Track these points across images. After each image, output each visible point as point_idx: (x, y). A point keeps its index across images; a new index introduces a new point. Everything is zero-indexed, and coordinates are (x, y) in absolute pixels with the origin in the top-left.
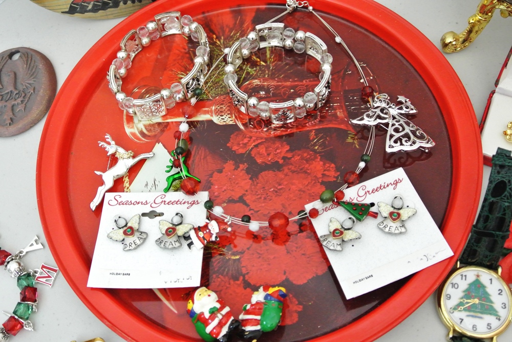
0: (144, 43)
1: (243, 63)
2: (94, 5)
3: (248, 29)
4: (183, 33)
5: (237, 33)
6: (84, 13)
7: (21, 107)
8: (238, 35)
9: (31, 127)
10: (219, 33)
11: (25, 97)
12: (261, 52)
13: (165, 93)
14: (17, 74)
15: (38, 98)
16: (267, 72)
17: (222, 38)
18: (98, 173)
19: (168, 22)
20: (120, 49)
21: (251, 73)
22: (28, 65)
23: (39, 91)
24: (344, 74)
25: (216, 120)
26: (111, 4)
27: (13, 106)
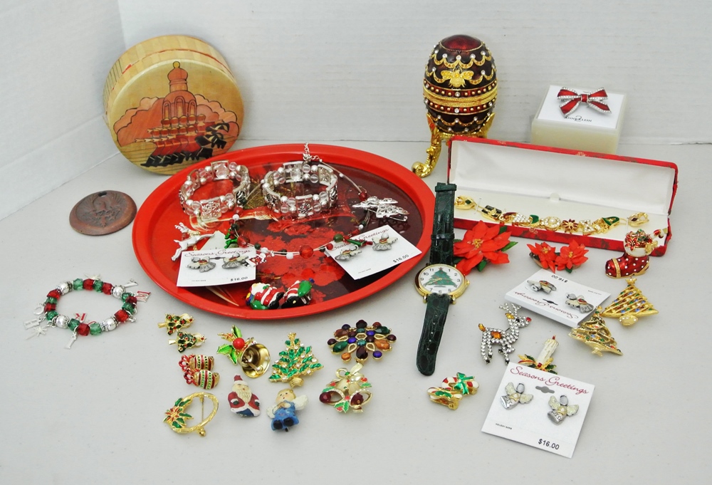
0: (202, 182)
4: (230, 178)
6: (157, 166)
7: (112, 218)
11: (115, 213)
13: (221, 198)
14: (106, 203)
15: (124, 213)
18: (176, 241)
19: (219, 169)
23: (124, 210)
24: (347, 191)
25: (257, 218)
26: (177, 159)
27: (106, 217)
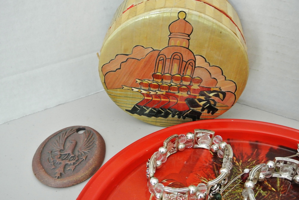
0: (180, 148)
1: (256, 185)
2: (151, 111)
3: (263, 160)
4: (211, 150)
5: (253, 161)
6: (141, 115)
7: (72, 167)
8: (254, 162)
9: (73, 185)
10: (239, 157)
11: (78, 161)
12: (272, 181)
13: (192, 189)
14: (78, 144)
15: (87, 164)
16: (277, 197)
17: (241, 161)
19: (202, 138)
20: (162, 145)
21: (263, 195)
22: (88, 140)
23: (89, 160)
26: (163, 114)
27: (66, 165)
